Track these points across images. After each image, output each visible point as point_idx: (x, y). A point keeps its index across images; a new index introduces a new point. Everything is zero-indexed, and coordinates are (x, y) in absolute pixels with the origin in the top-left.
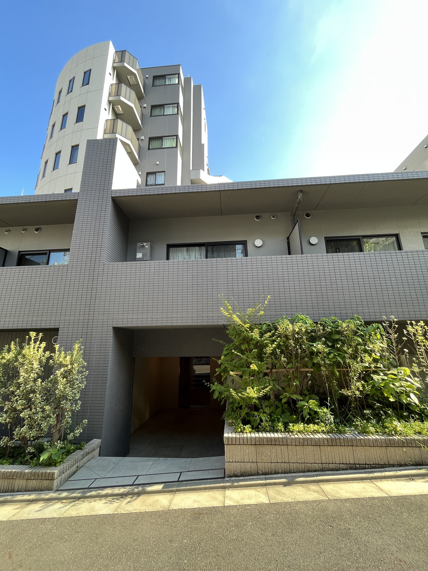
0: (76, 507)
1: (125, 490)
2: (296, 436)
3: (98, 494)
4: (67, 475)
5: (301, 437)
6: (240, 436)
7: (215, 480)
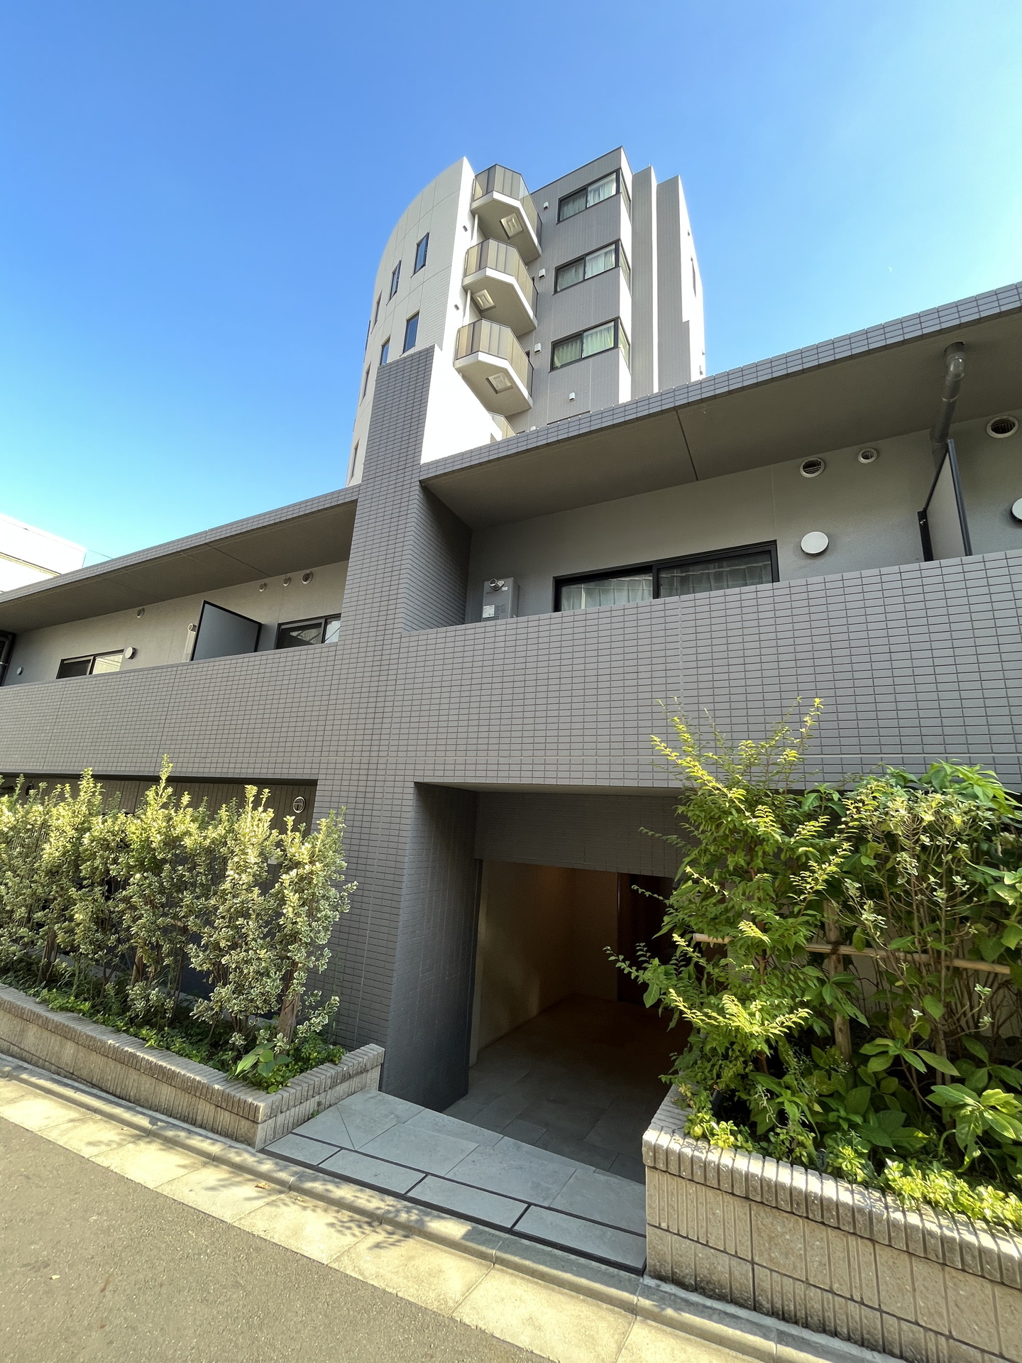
0: (273, 1209)
1: (382, 1205)
2: (913, 1219)
3: (325, 1194)
4: (291, 1120)
5: (935, 1228)
6: (696, 1153)
7: (611, 1270)
